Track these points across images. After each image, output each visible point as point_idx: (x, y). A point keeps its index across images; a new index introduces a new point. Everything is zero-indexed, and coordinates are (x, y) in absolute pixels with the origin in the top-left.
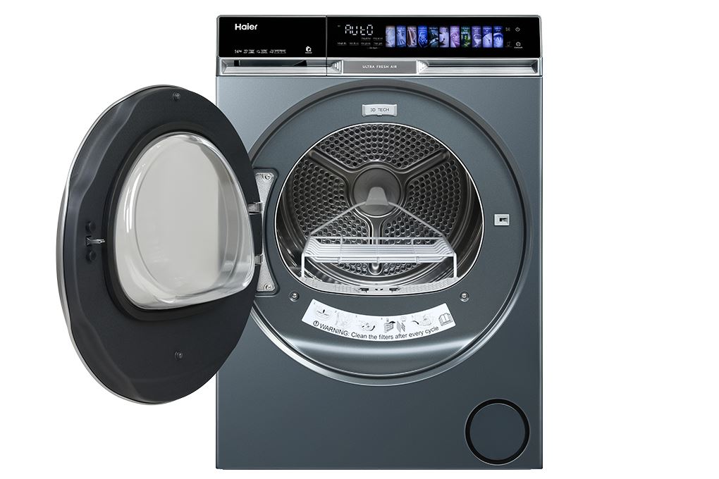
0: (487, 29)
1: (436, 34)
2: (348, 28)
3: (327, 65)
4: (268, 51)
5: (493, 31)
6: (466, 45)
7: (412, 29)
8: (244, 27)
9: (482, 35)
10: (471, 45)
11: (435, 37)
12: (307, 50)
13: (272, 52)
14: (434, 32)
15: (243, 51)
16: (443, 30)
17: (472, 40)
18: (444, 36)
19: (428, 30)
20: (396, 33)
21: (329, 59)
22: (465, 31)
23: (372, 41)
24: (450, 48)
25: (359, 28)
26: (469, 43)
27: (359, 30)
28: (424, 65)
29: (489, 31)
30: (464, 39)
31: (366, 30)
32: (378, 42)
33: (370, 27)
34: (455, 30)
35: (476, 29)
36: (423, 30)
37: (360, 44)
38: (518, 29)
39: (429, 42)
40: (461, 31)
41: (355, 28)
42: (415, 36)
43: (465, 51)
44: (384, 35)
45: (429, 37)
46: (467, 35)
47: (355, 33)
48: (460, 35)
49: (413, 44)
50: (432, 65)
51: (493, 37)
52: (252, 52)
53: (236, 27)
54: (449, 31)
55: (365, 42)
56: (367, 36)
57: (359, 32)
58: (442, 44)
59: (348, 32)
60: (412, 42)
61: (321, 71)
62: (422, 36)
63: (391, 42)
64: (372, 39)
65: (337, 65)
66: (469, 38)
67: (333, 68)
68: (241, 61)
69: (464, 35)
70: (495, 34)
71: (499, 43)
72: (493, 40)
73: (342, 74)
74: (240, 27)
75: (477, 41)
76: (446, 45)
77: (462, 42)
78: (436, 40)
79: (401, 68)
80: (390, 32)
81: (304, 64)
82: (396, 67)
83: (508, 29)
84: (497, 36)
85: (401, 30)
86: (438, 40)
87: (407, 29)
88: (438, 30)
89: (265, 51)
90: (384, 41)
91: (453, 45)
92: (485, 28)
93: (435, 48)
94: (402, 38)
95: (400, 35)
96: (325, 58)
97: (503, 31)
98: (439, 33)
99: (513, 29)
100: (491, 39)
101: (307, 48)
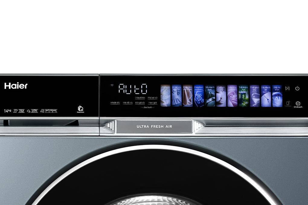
0: (265, 88)
1: (213, 93)
2: (122, 87)
3: (100, 124)
4: (39, 111)
5: (272, 91)
6: (244, 104)
7: (188, 89)
8: (14, 86)
9: (260, 94)
10: (249, 104)
11: (212, 96)
12: (79, 109)
13: (42, 111)
14: (210, 91)
15: (13, 111)
16: (220, 89)
17: (250, 100)
18: (221, 95)
19: (204, 89)
20: (172, 92)
21: (102, 118)
22: (243, 90)
23: (147, 101)
24: (227, 107)
25: (133, 87)
26: (247, 103)
27: (133, 89)
28: (200, 125)
29: (268, 91)
30: (242, 99)
31: (140, 89)
32: (153, 101)
33: (144, 86)
34: (232, 89)
35: (254, 88)
36: (199, 90)
37: (134, 103)
38: (297, 89)
39: (205, 101)
40: (238, 90)
41: (128, 87)
42: (191, 96)
43: (243, 110)
44: (158, 94)
45: (206, 96)
46: (245, 94)
47: (128, 92)
48: (238, 94)
49: (189, 103)
50: (208, 125)
51: (272, 96)
52: (22, 111)
53: (6, 86)
54: (226, 90)
55: (139, 101)
56: (141, 95)
57: (133, 91)
58: (219, 103)
59: (122, 91)
60: (188, 101)
61: (93, 131)
62: (199, 95)
63: (166, 101)
64: (146, 98)
65: (110, 125)
66: (247, 97)
67: (107, 127)
68: (11, 120)
69: (242, 94)
70: (274, 93)
71: (278, 102)
72: (272, 100)
73: (116, 134)
74: (9, 86)
75: (256, 101)
76: (223, 105)
77: (240, 101)
78: (213, 100)
79: (177, 128)
80: (165, 91)
81: (76, 124)
82: (171, 126)
83: (287, 88)
84: (276, 95)
85: (176, 89)
86: (215, 100)
87: (182, 88)
88: (215, 89)
89: (35, 111)
90: (159, 101)
91: (231, 104)
92: (263, 87)
93: (211, 108)
94: (177, 98)
95: (175, 94)
96: (97, 118)
97: (282, 90)
98: (216, 92)
99: (293, 88)
100: (270, 99)
101: (79, 108)
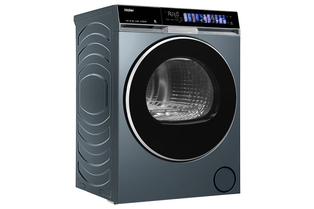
0: (220, 16)
2: (169, 13)
3: (160, 28)
4: (139, 21)
5: (222, 17)
6: (213, 22)
7: (193, 15)
8: (128, 10)
9: (218, 18)
10: (215, 22)
11: (202, 18)
13: (141, 22)
14: (201, 16)
15: (129, 21)
17: (215, 20)
18: (205, 18)
19: (199, 15)
20: (187, 16)
23: (179, 19)
24: (208, 23)
25: (173, 13)
27: (173, 14)
28: (197, 30)
32: (182, 19)
33: (177, 13)
34: (208, 16)
35: (216, 16)
36: (197, 15)
37: (175, 20)
38: (231, 17)
39: (200, 20)
40: (211, 16)
42: (195, 18)
43: (213, 25)
44: (183, 17)
45: (200, 18)
48: (211, 18)
49: (194, 21)
50: (200, 30)
52: (133, 21)
53: (125, 10)
54: (206, 16)
56: (177, 17)
57: (173, 15)
58: (204, 21)
59: (169, 14)
62: (197, 18)
63: (186, 20)
64: (179, 18)
66: (214, 19)
69: (212, 18)
70: (223, 18)
71: (225, 22)
72: (223, 21)
73: (169, 32)
75: (217, 21)
76: (206, 22)
77: (212, 21)
78: (202, 20)
80: (185, 15)
82: (189, 30)
83: (227, 17)
84: (224, 19)
85: (189, 15)
86: (203, 20)
87: (191, 15)
88: (203, 15)
89: (138, 21)
90: (184, 19)
92: (219, 16)
93: (202, 23)
95: (189, 17)
96: (162, 25)
97: (225, 17)
98: (203, 17)
99: (229, 16)
100: (222, 20)
101: (155, 21)
